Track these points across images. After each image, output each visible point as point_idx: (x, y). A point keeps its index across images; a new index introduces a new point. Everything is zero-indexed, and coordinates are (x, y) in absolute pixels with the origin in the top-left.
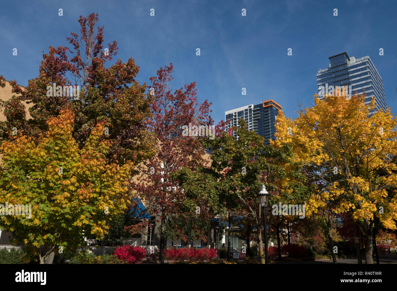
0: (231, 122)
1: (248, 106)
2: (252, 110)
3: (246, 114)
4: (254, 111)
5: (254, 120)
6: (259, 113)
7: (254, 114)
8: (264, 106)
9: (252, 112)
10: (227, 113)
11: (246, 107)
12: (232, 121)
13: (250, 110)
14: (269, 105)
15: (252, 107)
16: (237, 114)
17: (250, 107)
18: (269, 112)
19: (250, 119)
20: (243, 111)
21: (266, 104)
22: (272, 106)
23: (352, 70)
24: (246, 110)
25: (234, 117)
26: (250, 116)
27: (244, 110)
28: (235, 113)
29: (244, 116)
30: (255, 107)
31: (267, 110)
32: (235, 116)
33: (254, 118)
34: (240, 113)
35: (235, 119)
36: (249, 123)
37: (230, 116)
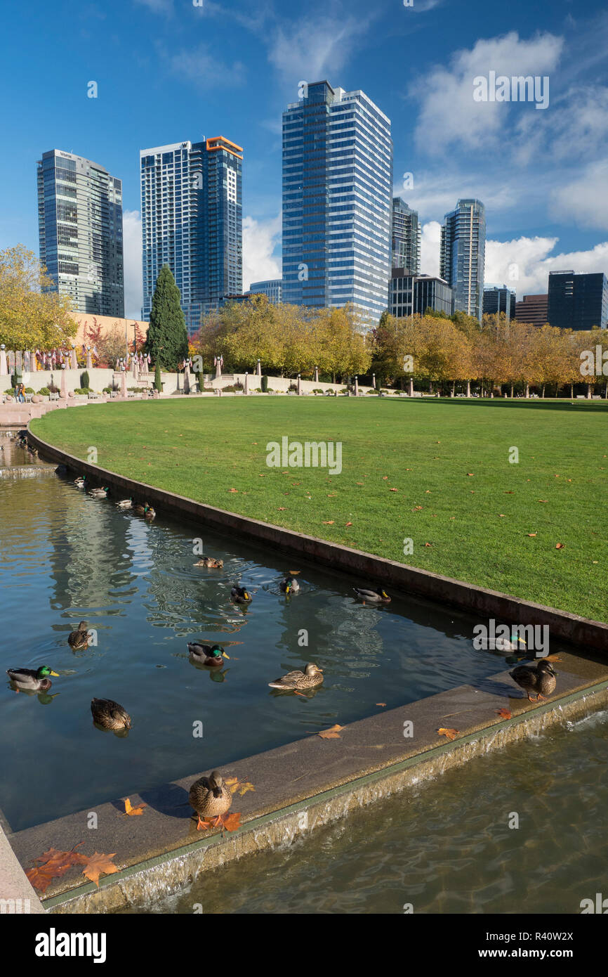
0: (151, 173)
1: (181, 143)
2: (189, 152)
3: (178, 159)
4: (191, 155)
5: (191, 174)
6: (198, 161)
7: (191, 162)
8: (208, 147)
9: (188, 157)
10: (144, 153)
11: (179, 146)
12: (153, 171)
13: (185, 152)
14: (218, 147)
15: (189, 147)
16: (161, 159)
17: (185, 146)
18: (217, 160)
19: (185, 170)
20: (172, 153)
21: (213, 143)
22: (222, 149)
24: (178, 152)
25: (156, 164)
26: (185, 164)
27: (173, 151)
28: (159, 155)
29: (174, 163)
30: (194, 146)
31: (212, 156)
32: (159, 161)
33: (191, 168)
34: (167, 157)
35: (159, 168)
36: (182, 178)
37: (149, 161)
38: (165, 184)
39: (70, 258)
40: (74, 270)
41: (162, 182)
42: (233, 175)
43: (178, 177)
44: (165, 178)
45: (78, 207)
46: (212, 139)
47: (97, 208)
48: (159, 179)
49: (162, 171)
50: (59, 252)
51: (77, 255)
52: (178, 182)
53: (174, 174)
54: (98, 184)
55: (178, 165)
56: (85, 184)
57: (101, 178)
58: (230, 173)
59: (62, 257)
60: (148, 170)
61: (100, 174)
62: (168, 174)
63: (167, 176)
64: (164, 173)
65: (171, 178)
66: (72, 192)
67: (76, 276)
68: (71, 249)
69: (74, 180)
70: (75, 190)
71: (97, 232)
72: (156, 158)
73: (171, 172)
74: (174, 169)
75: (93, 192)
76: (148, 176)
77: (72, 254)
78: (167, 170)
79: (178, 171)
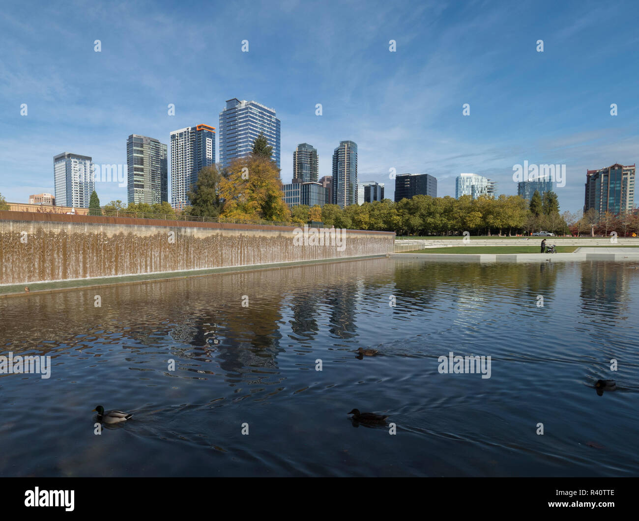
2: (190, 132)
3: (185, 135)
5: (191, 141)
6: (194, 135)
7: (191, 136)
8: (198, 129)
9: (190, 134)
10: (172, 133)
11: (185, 129)
12: (175, 141)
13: (188, 132)
14: (202, 128)
15: (190, 130)
17: (188, 129)
18: (202, 135)
19: (188, 140)
20: (183, 133)
21: (199, 127)
22: (203, 130)
23: (240, 113)
24: (185, 132)
25: (177, 138)
26: (188, 137)
28: (178, 134)
30: (192, 129)
31: (200, 132)
32: (178, 136)
33: (191, 139)
34: (181, 134)
35: (178, 139)
36: (187, 143)
37: (173, 137)
38: (180, 147)
39: (140, 181)
40: (142, 186)
41: (179, 145)
42: (210, 140)
43: (185, 143)
44: (180, 144)
45: (144, 158)
46: (200, 125)
47: (154, 158)
48: (178, 145)
49: (179, 141)
50: (135, 179)
51: (143, 180)
52: (185, 145)
53: (184, 142)
54: (154, 148)
55: (185, 138)
56: (148, 148)
57: (156, 145)
58: (208, 140)
59: (136, 181)
60: (173, 141)
61: (156, 143)
62: (181, 142)
63: (181, 143)
64: (180, 142)
65: (183, 143)
66: (142, 152)
67: (142, 189)
68: (141, 177)
69: (142, 147)
70: (142, 151)
71: (154, 169)
72: (177, 135)
73: (183, 141)
74: (183, 140)
75: (152, 151)
76: (173, 143)
77: (141, 179)
78: (181, 140)
79: (185, 140)
